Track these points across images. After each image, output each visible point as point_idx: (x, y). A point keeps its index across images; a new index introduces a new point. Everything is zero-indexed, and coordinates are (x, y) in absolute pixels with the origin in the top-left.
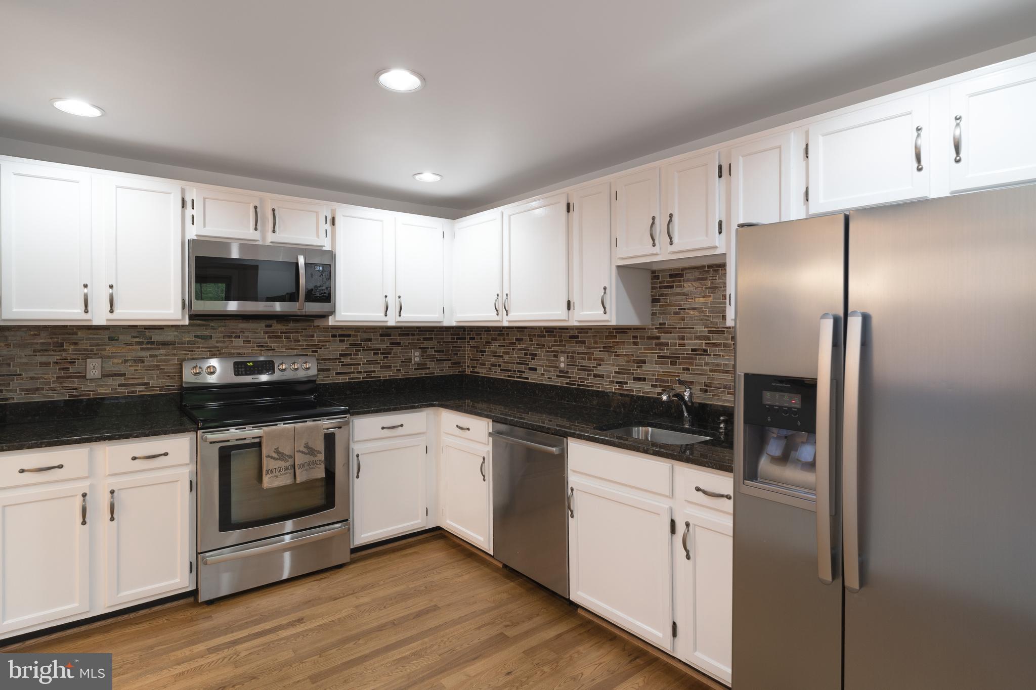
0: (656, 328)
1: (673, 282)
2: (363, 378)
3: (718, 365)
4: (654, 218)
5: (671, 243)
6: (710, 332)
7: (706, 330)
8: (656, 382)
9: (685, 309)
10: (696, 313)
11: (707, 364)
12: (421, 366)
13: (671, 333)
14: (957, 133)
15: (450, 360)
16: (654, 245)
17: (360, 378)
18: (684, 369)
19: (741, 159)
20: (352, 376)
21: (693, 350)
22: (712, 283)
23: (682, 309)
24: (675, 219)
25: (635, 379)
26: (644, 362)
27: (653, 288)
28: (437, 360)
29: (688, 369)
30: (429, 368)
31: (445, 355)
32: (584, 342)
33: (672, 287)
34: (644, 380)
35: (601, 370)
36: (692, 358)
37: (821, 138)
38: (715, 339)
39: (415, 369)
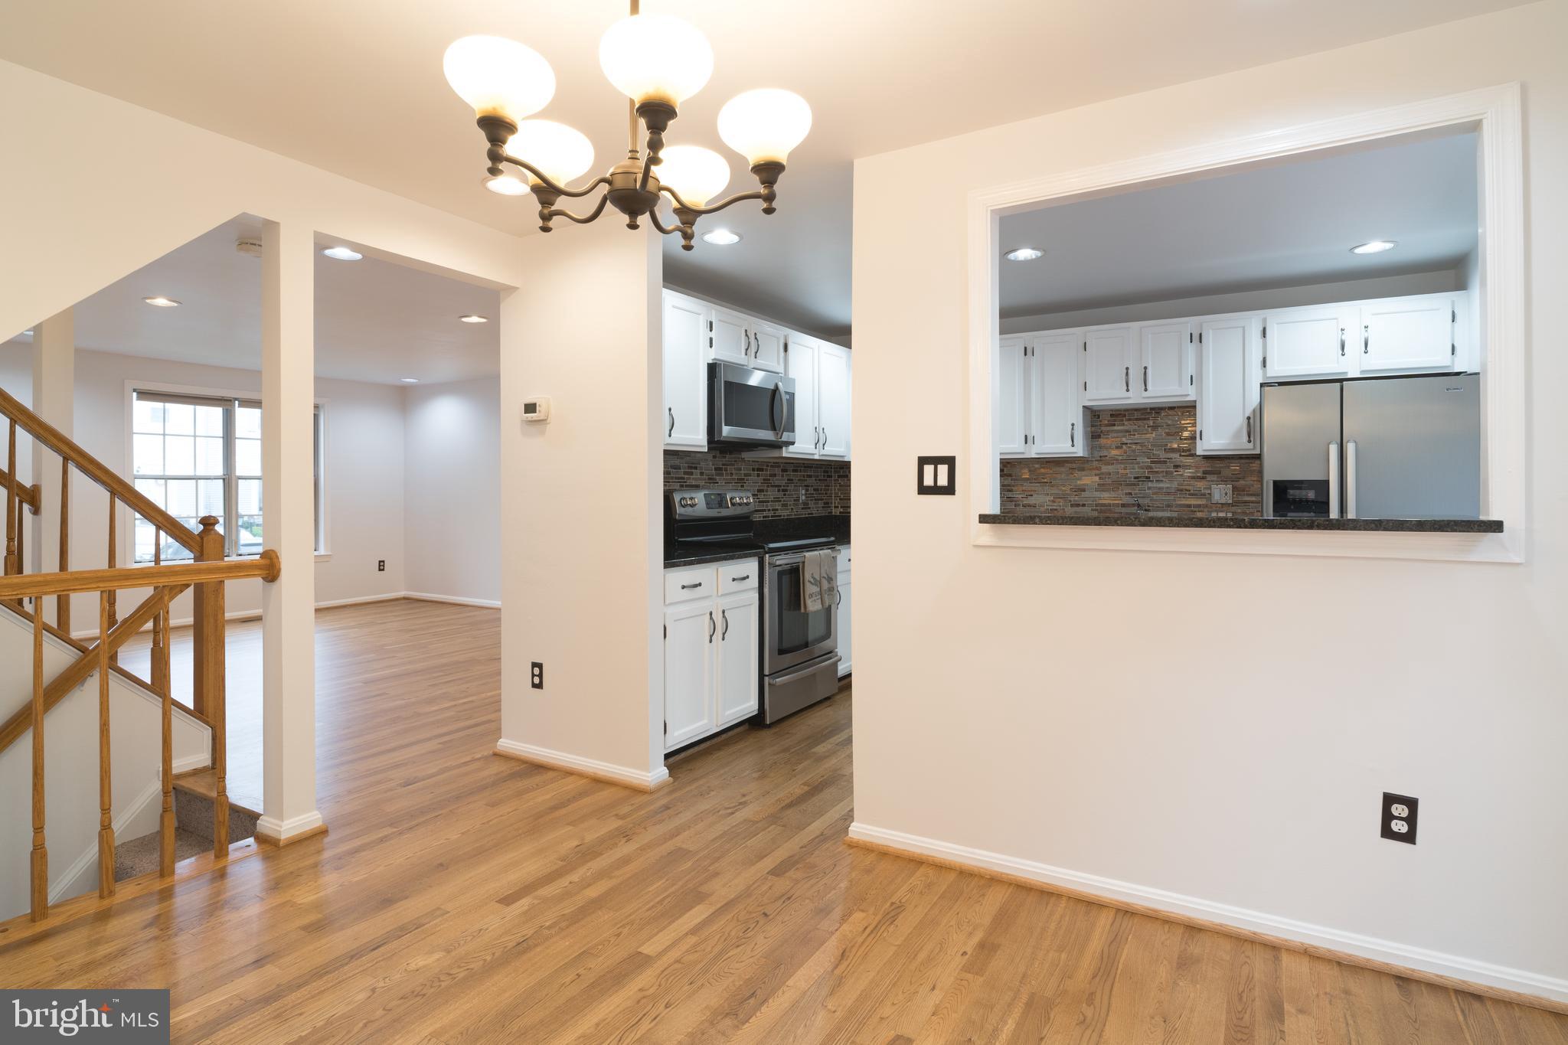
0: (1096, 460)
1: (1115, 421)
2: (772, 516)
3: (1160, 488)
4: (1127, 369)
5: (1146, 390)
6: (1152, 462)
7: (1149, 460)
8: (1096, 506)
9: (1127, 444)
10: (1139, 447)
11: (1149, 488)
12: (806, 505)
13: (1113, 464)
14: (1366, 335)
15: (822, 500)
16: (1128, 390)
17: (769, 517)
18: (1126, 494)
19: (1211, 331)
20: (765, 514)
21: (1135, 478)
22: (1154, 423)
23: (1123, 444)
24: (1149, 372)
25: (1072, 506)
26: (1084, 491)
27: (1092, 426)
28: (815, 500)
29: (1131, 494)
30: (810, 508)
31: (820, 494)
32: (1010, 475)
33: (1114, 425)
34: (1084, 505)
35: (1031, 501)
36: (1134, 485)
37: (1276, 325)
38: (1156, 468)
39: (802, 509)
